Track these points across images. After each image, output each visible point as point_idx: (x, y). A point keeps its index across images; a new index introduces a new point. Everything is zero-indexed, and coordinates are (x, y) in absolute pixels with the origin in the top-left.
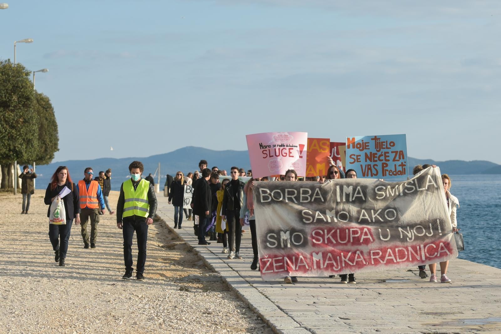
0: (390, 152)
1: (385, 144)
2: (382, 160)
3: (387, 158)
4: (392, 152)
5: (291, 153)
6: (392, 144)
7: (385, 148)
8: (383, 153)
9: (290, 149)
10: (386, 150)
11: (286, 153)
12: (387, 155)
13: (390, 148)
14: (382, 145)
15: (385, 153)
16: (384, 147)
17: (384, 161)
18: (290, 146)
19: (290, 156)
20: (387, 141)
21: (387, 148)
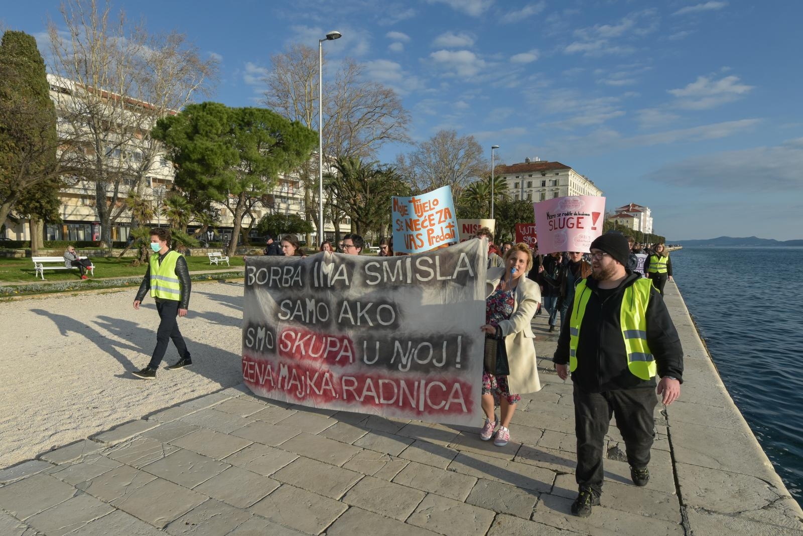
0: (435, 214)
1: (428, 205)
2: (427, 227)
3: (432, 222)
4: (437, 213)
5: (580, 223)
6: (435, 203)
7: (428, 211)
8: (427, 218)
9: (578, 218)
10: (430, 212)
11: (573, 224)
12: (432, 218)
13: (434, 208)
14: (424, 207)
15: (430, 216)
16: (426, 209)
17: (429, 227)
18: (579, 214)
19: (578, 227)
20: (429, 201)
21: (431, 209)
